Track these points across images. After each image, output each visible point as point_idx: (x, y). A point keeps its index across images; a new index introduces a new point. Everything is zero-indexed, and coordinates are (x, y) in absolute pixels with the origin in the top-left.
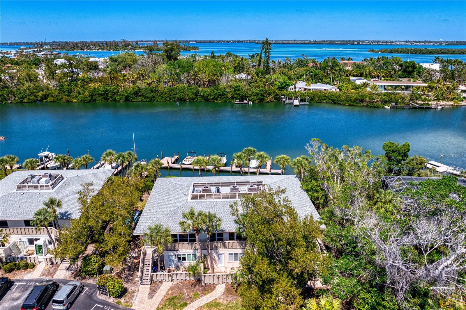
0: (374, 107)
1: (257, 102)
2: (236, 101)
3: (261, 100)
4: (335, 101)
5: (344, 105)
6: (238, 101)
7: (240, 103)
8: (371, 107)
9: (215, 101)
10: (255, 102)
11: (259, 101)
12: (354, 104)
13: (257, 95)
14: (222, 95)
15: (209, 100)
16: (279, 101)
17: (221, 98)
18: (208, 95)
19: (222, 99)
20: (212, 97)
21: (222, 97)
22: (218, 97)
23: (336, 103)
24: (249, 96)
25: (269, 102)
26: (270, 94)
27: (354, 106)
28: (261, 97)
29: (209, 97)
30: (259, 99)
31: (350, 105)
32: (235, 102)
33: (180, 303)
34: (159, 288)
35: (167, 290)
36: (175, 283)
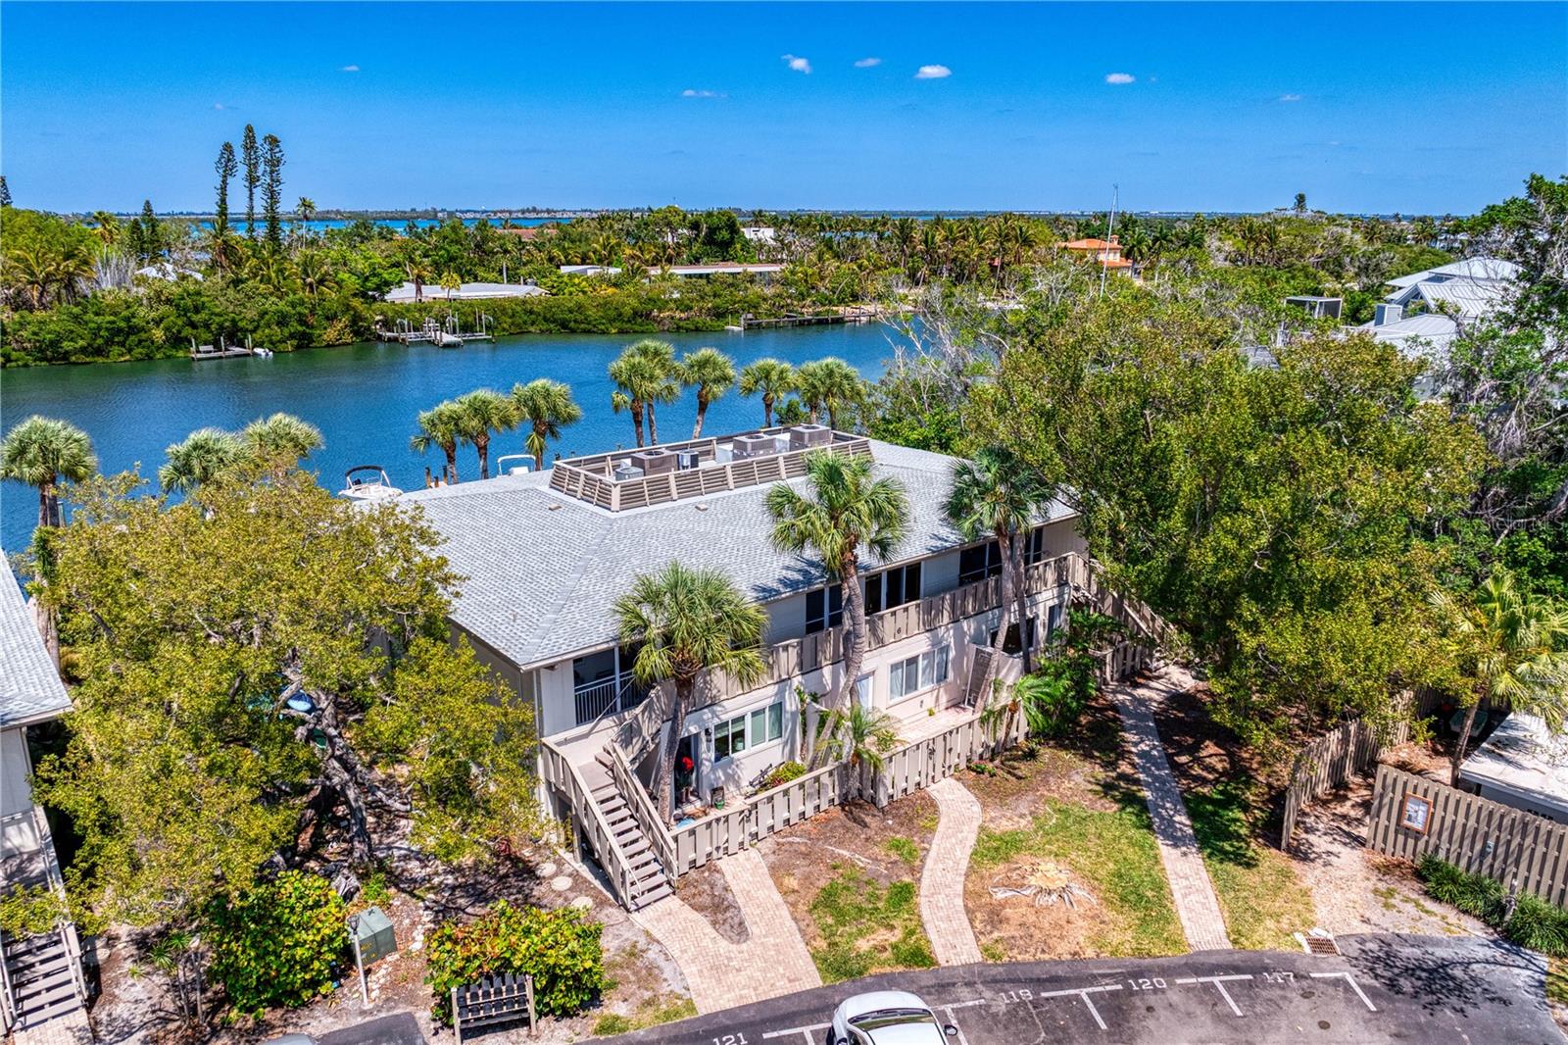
0: (697, 330)
1: (289, 346)
2: (202, 348)
3: (304, 341)
4: (572, 324)
5: (603, 333)
6: (210, 348)
7: (220, 358)
9: (100, 360)
10: (281, 347)
11: (295, 342)
12: (637, 328)
13: (282, 320)
14: (126, 332)
15: (66, 355)
16: (368, 340)
17: (122, 344)
18: (61, 337)
19: (130, 351)
20: (81, 343)
21: (126, 339)
22: (109, 342)
23: (573, 331)
24: (250, 327)
25: (333, 346)
26: (331, 318)
27: (635, 332)
28: (300, 328)
29: (67, 345)
30: (292, 336)
31: (621, 332)
32: (199, 356)
33: (878, 898)
34: (726, 889)
35: (770, 882)
36: (767, 845)
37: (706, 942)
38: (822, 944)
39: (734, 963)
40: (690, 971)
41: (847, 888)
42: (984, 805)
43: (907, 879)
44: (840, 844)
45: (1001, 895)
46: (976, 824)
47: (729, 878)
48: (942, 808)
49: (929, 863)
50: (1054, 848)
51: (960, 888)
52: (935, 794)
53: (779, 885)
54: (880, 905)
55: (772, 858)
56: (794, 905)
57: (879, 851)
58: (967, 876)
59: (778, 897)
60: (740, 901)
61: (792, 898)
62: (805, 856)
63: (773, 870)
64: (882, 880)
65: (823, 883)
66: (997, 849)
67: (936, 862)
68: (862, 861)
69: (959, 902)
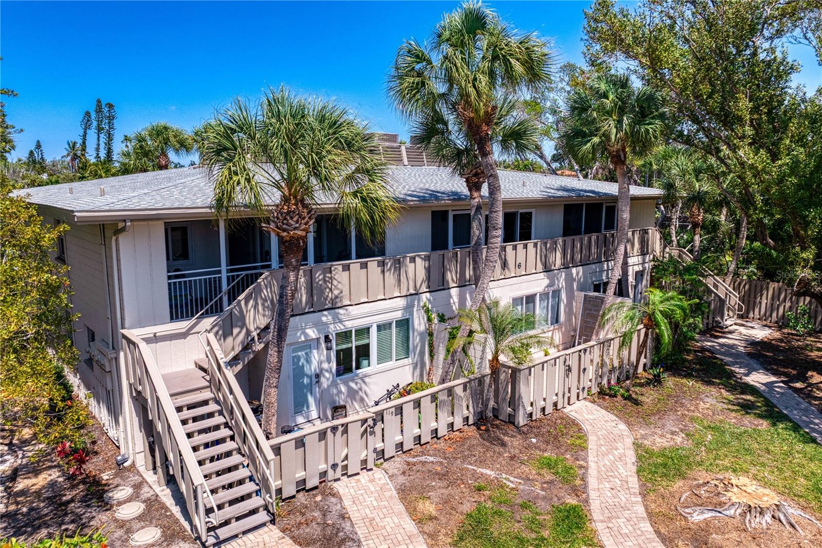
36: (395, 466)
41: (499, 513)
43: (572, 501)
44: (482, 462)
45: (698, 517)
46: (629, 441)
47: (347, 503)
48: (586, 427)
49: (592, 482)
51: (640, 510)
52: (573, 415)
53: (412, 511)
54: (545, 533)
55: (401, 479)
56: (432, 536)
57: (529, 470)
58: (644, 495)
59: (410, 526)
60: (361, 532)
61: (429, 527)
62: (442, 476)
63: (404, 493)
64: (541, 504)
65: (467, 507)
66: (665, 465)
67: (600, 481)
68: (511, 481)
69: (647, 526)
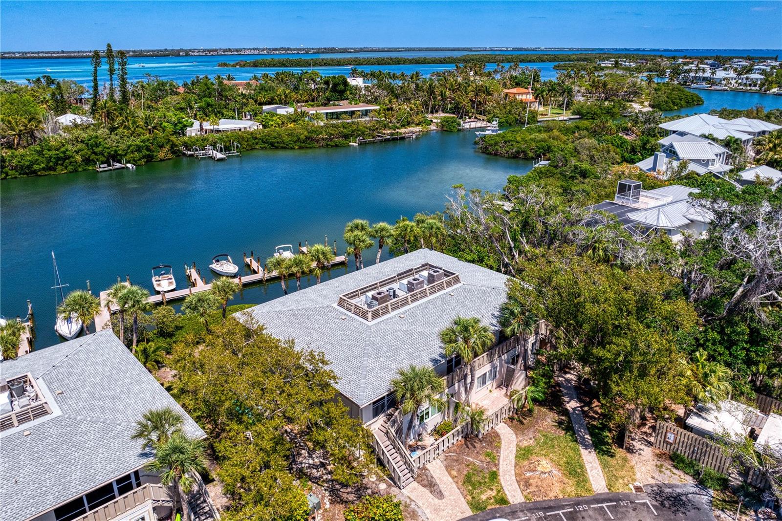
0: (336, 146)
1: (143, 162)
2: (102, 166)
3: (149, 159)
4: (276, 144)
5: (292, 148)
6: (106, 165)
7: (111, 170)
8: (332, 146)
9: (52, 173)
10: (139, 163)
11: (145, 160)
12: (307, 145)
13: (139, 149)
14: (63, 159)
15: (35, 172)
16: (179, 156)
17: (62, 165)
18: (33, 163)
19: (66, 168)
20: (43, 165)
21: (64, 162)
22: (56, 164)
23: (277, 148)
24: (123, 153)
25: (164, 160)
26: (161, 146)
27: (307, 148)
28: (147, 153)
29: (36, 167)
30: (144, 157)
31: (300, 148)
32: (101, 169)
33: (486, 478)
34: (432, 477)
35: (446, 473)
36: (442, 457)
37: (430, 500)
38: (469, 498)
39: (441, 508)
40: (427, 511)
41: (474, 474)
42: (516, 434)
43: (494, 469)
44: (468, 455)
45: (528, 474)
46: (515, 443)
47: (432, 472)
48: (502, 437)
49: (501, 461)
50: (544, 452)
51: (513, 472)
52: (498, 431)
53: (450, 474)
54: (486, 480)
55: (445, 463)
56: (457, 482)
57: (482, 457)
58: (515, 467)
59: (450, 479)
60: (438, 482)
61: (456, 479)
62: (457, 461)
63: (446, 467)
64: (486, 470)
65: (465, 473)
66: (524, 454)
67: (503, 461)
68: (477, 463)
69: (514, 478)
